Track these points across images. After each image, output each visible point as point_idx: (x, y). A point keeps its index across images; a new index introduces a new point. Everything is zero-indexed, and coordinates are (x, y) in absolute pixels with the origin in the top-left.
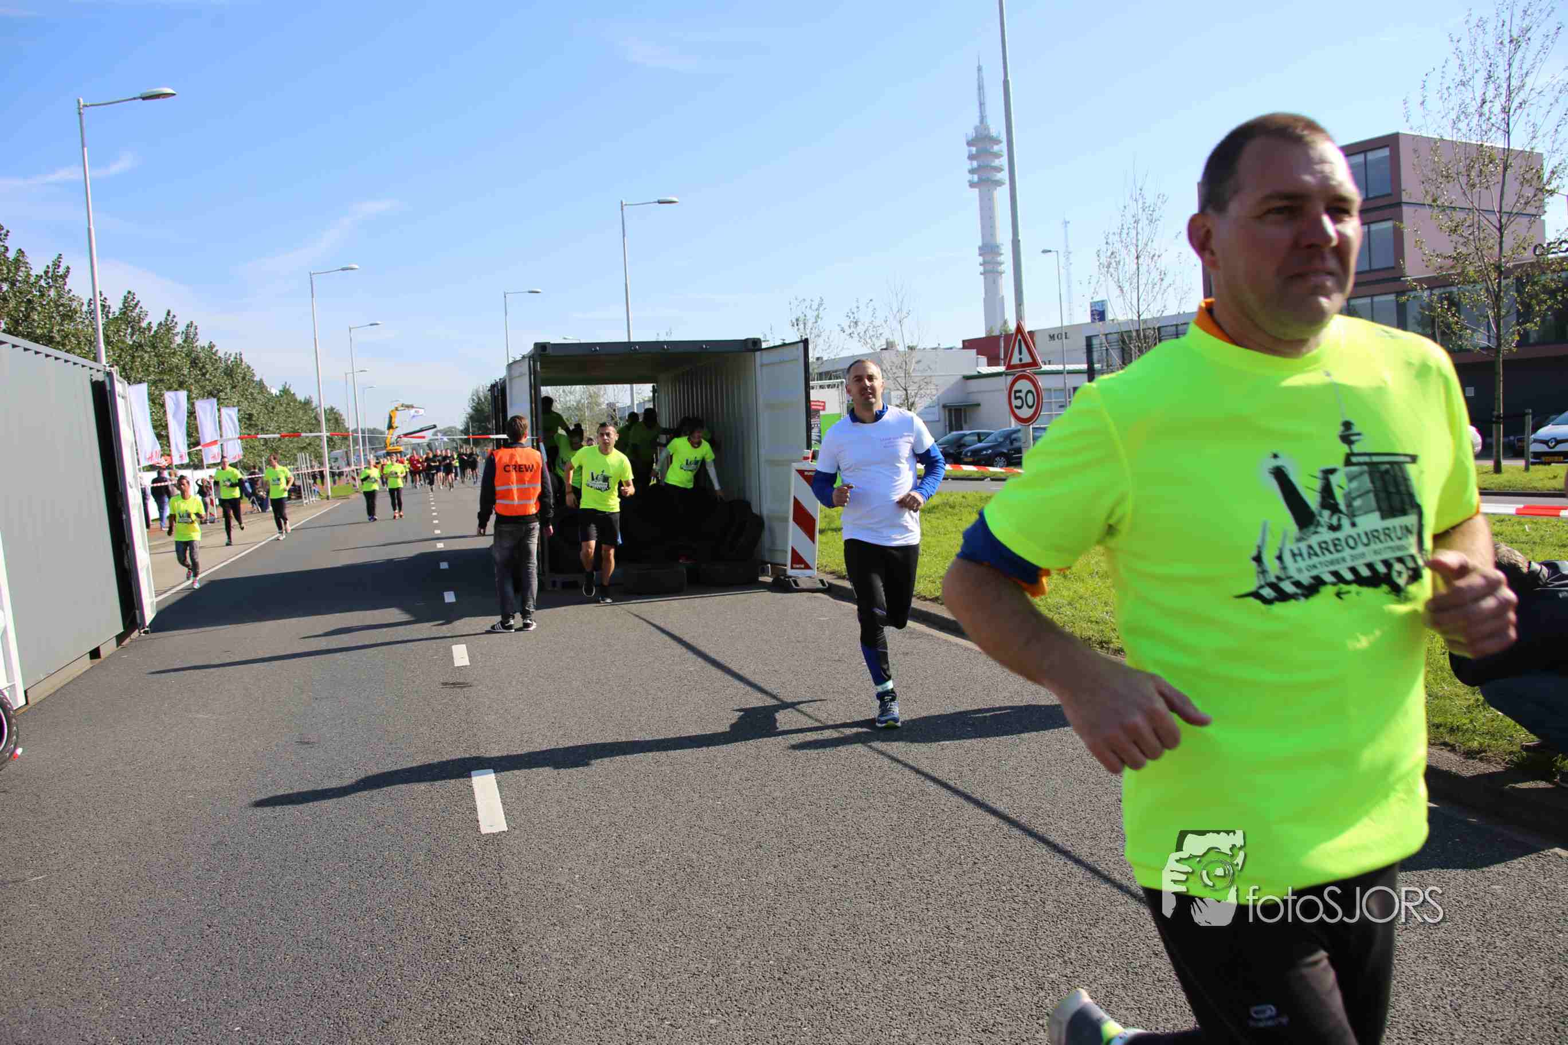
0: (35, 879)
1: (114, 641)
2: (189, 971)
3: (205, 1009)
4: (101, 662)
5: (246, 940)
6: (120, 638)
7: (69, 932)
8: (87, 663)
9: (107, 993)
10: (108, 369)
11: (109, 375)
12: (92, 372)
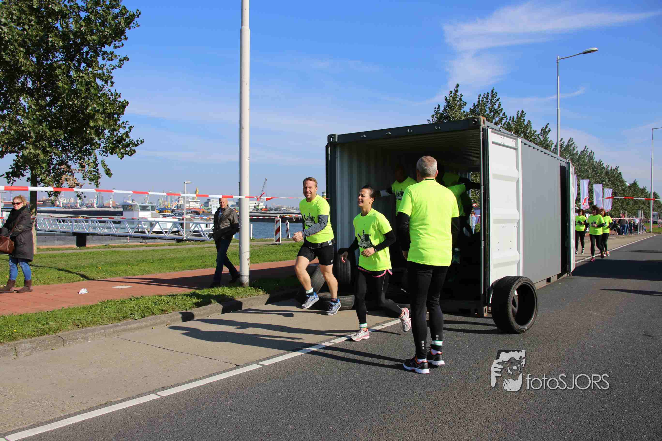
1: (556, 277)
4: (552, 284)
6: (559, 276)
8: (545, 283)
9: (554, 422)
10: (567, 161)
11: (568, 163)
12: (561, 162)
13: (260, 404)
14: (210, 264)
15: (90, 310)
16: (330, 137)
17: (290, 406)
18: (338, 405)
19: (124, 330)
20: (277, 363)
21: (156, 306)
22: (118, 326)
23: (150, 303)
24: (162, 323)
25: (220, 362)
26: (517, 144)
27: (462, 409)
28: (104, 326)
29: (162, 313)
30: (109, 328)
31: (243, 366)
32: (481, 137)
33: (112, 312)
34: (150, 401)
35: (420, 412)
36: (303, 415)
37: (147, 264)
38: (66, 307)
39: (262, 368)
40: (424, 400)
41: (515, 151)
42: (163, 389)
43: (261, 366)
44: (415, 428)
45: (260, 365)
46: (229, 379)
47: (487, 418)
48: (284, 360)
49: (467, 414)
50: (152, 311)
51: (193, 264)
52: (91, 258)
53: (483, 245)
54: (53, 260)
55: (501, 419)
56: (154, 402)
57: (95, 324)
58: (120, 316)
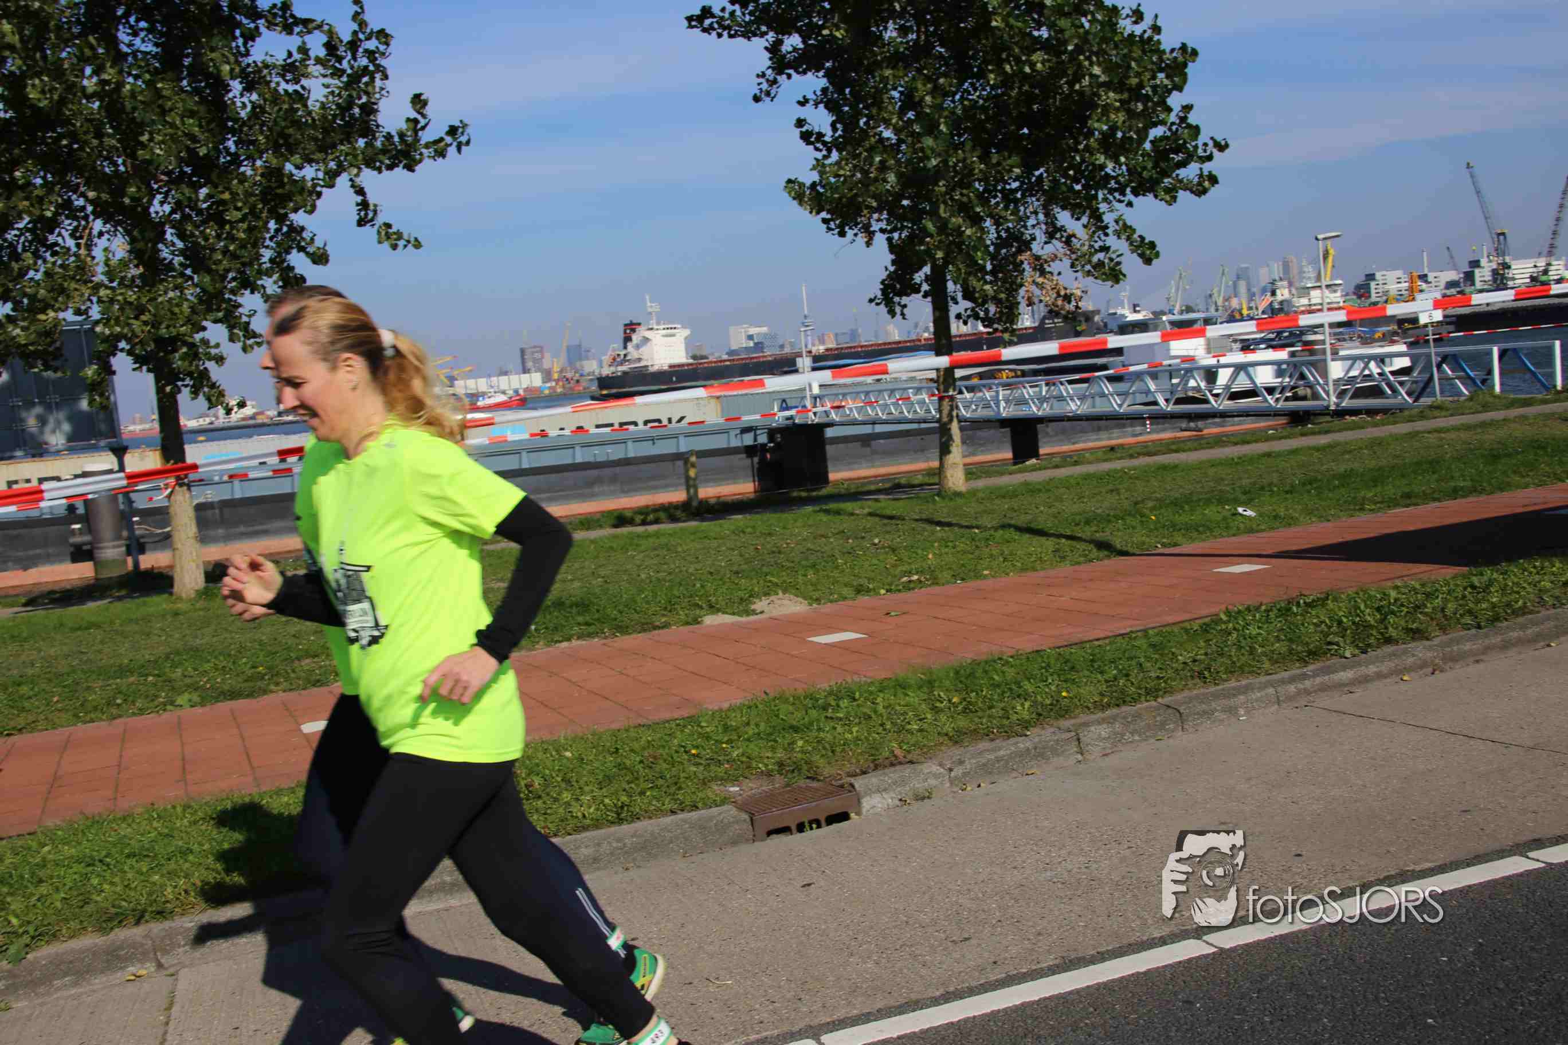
15: (1207, 634)
19: (1324, 688)
21: (1390, 620)
22: (1304, 677)
24: (1421, 667)
28: (1268, 677)
29: (1413, 639)
30: (1283, 682)
33: (1271, 639)
34: (1521, 875)
37: (1274, 500)
38: (1137, 630)
50: (1382, 634)
51: (1416, 489)
52: (1112, 491)
54: (1015, 503)
56: (1532, 877)
57: (1243, 672)
58: (1300, 648)
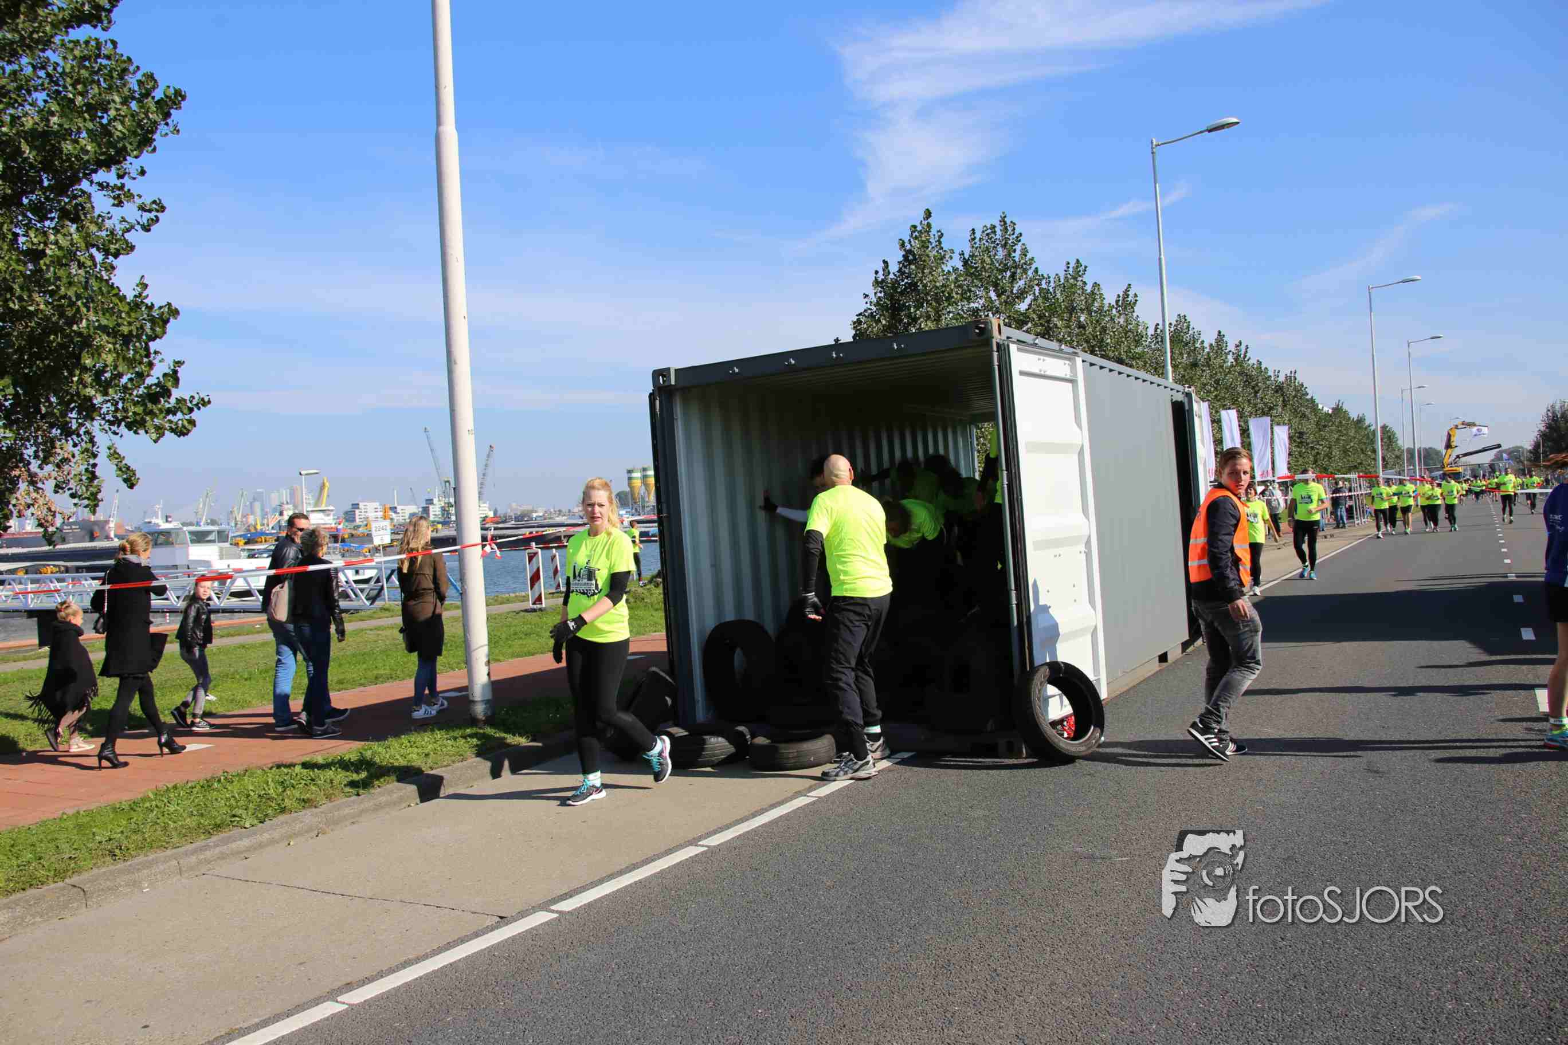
0: (1120, 859)
1: (1179, 648)
2: (1264, 978)
3: (1280, 1019)
4: (1171, 665)
5: (1319, 960)
6: (1185, 645)
7: (1152, 916)
8: (1155, 666)
9: (1187, 980)
10: (1187, 390)
11: (1188, 395)
12: (1174, 392)
13: (571, 1000)
14: (387, 672)
15: (132, 812)
16: (657, 374)
17: (637, 999)
18: (737, 987)
19: (222, 857)
20: (590, 905)
21: (288, 792)
22: (207, 847)
23: (272, 785)
24: (307, 832)
25: (460, 913)
26: (1073, 368)
27: (999, 972)
28: (174, 851)
29: (304, 808)
30: (186, 854)
31: (515, 919)
32: (996, 363)
33: (185, 815)
34: (327, 1019)
35: (912, 987)
36: (668, 1015)
37: (235, 686)
38: (71, 812)
39: (558, 920)
40: (918, 958)
41: (1069, 385)
42: (349, 987)
43: (555, 915)
44: (906, 1021)
45: (553, 911)
46: (491, 949)
47: (1050, 985)
48: (602, 897)
49: (1010, 980)
50: (279, 805)
51: (349, 676)
53: (1014, 602)
55: (1080, 985)
56: (335, 1019)
57: (151, 848)
58: (206, 823)
